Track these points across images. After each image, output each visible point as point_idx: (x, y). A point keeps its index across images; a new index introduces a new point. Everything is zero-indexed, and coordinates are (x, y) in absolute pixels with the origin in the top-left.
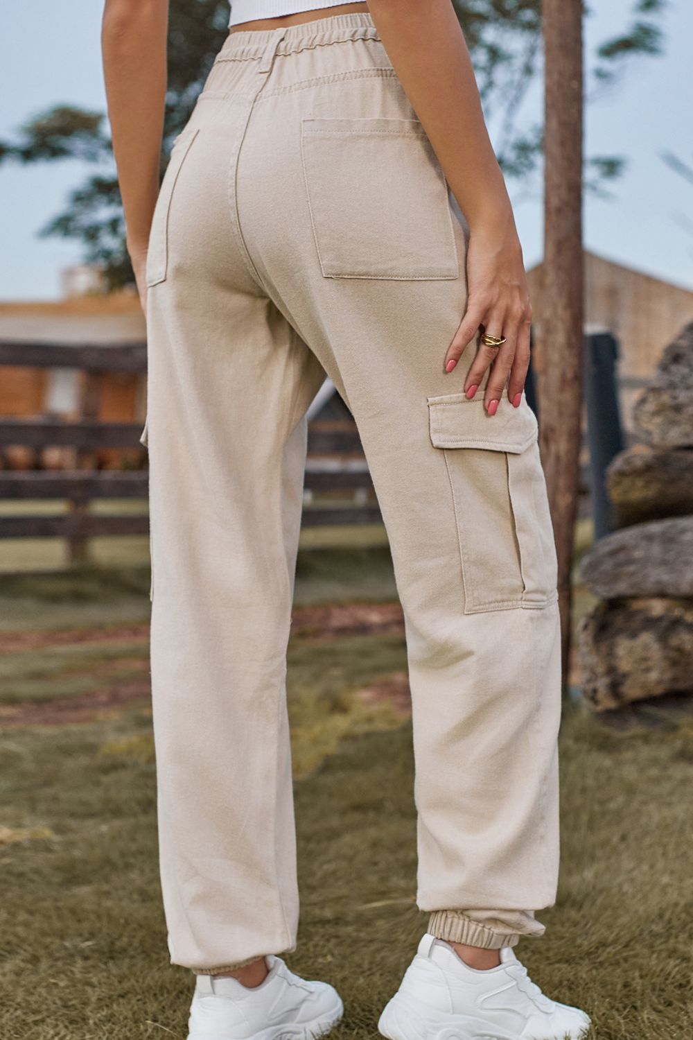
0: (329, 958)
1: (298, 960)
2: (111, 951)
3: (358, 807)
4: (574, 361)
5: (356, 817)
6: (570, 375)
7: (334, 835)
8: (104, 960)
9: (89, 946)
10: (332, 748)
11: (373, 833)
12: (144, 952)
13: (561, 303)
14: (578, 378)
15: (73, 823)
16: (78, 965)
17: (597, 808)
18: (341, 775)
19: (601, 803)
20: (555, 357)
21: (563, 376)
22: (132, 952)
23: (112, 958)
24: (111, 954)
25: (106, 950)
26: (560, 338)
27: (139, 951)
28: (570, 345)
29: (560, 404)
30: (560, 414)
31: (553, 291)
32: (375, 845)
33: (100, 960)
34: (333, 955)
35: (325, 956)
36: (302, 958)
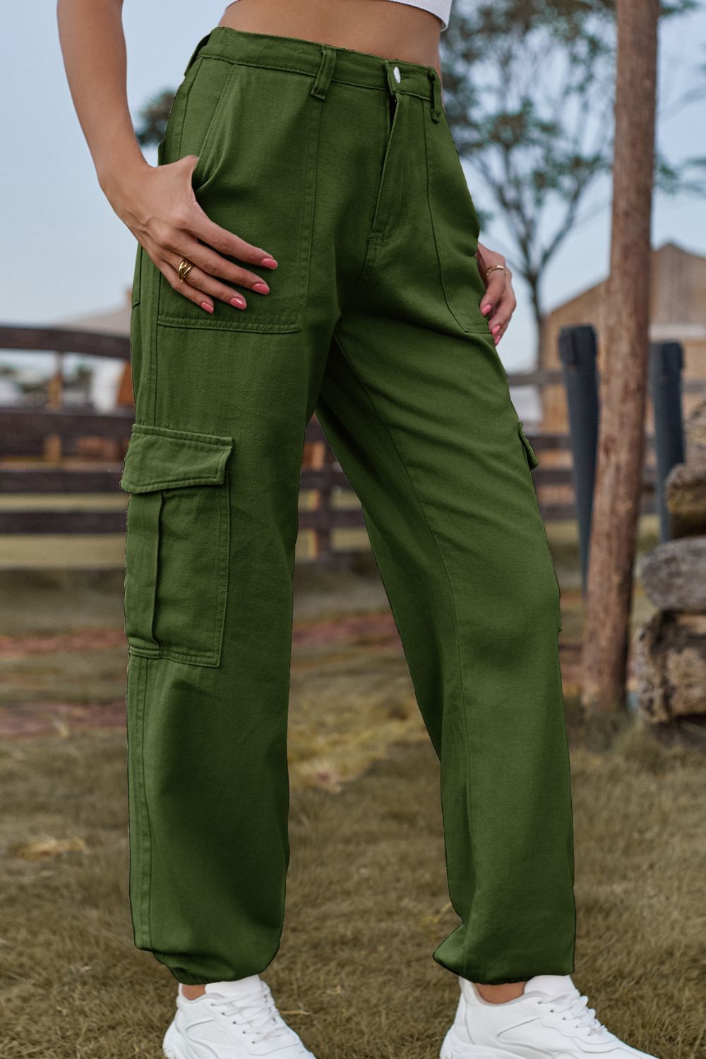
0: (339, 990)
1: (307, 990)
2: (105, 977)
3: (396, 817)
4: (637, 371)
5: (392, 826)
6: (633, 385)
7: (372, 839)
8: (98, 986)
9: (87, 971)
10: (381, 753)
11: (404, 846)
12: (131, 982)
13: (626, 311)
14: (641, 389)
15: (102, 834)
16: (77, 992)
17: (636, 835)
18: (385, 780)
19: (641, 832)
20: (619, 366)
21: (626, 386)
22: (121, 981)
23: (104, 985)
24: (104, 981)
25: (100, 976)
26: (624, 347)
27: (127, 981)
28: (633, 354)
29: (622, 415)
30: (622, 425)
31: (619, 298)
32: (403, 859)
33: (95, 987)
34: (343, 987)
35: (335, 986)
36: (310, 988)
